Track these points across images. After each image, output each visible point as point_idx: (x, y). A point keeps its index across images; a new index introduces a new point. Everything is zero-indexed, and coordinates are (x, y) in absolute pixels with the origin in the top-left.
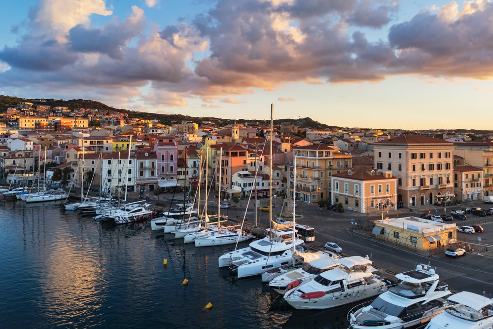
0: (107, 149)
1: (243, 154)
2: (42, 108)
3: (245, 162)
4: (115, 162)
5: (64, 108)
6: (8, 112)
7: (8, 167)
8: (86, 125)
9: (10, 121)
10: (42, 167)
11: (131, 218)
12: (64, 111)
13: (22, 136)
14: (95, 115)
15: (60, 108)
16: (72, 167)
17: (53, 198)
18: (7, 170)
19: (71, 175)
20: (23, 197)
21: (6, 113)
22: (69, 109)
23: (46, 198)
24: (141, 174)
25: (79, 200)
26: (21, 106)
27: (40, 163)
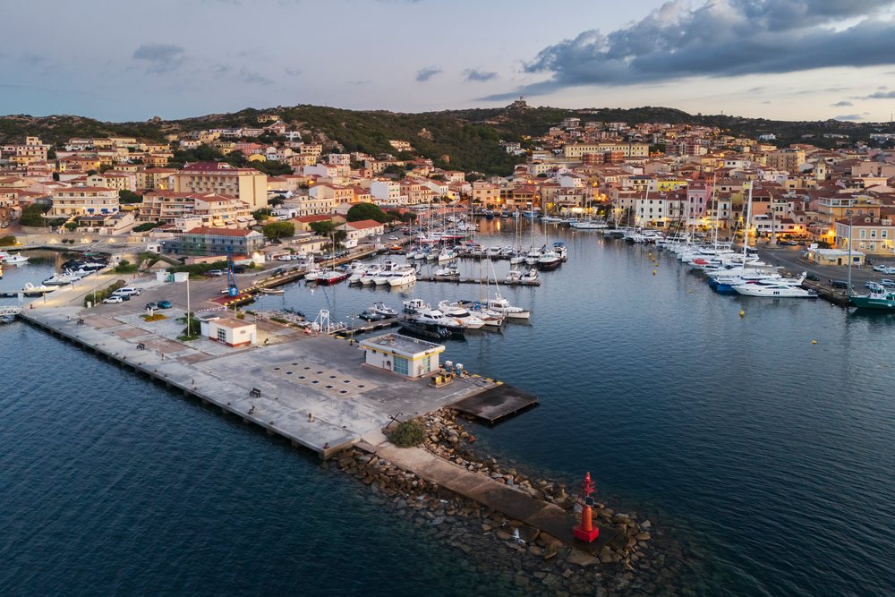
0: (651, 188)
1: (768, 200)
2: (592, 125)
3: (769, 207)
4: (656, 202)
5: (622, 124)
6: (550, 133)
7: (561, 202)
8: (646, 153)
9: (555, 148)
10: (588, 203)
11: (646, 240)
12: (621, 128)
13: (570, 171)
14: (665, 134)
15: (615, 124)
16: (613, 204)
17: (596, 226)
18: (560, 204)
19: (612, 210)
20: (575, 225)
21: (549, 135)
22: (628, 125)
23: (591, 226)
24: (671, 213)
25: (614, 228)
26: (566, 125)
27: (587, 200)
